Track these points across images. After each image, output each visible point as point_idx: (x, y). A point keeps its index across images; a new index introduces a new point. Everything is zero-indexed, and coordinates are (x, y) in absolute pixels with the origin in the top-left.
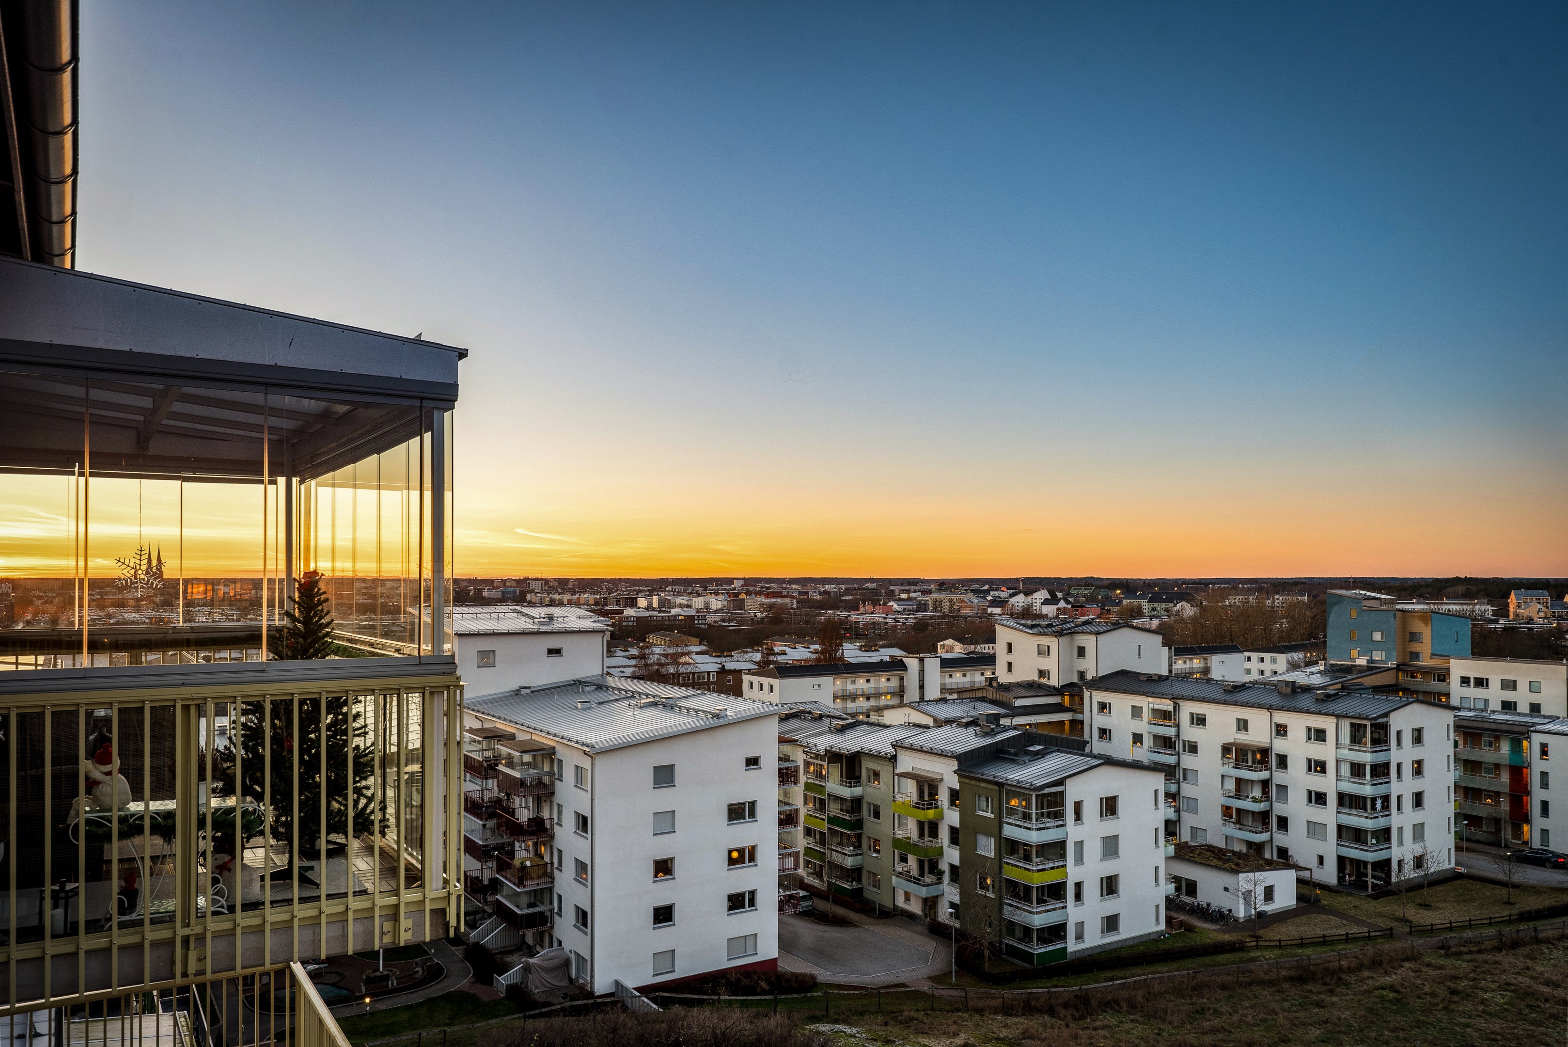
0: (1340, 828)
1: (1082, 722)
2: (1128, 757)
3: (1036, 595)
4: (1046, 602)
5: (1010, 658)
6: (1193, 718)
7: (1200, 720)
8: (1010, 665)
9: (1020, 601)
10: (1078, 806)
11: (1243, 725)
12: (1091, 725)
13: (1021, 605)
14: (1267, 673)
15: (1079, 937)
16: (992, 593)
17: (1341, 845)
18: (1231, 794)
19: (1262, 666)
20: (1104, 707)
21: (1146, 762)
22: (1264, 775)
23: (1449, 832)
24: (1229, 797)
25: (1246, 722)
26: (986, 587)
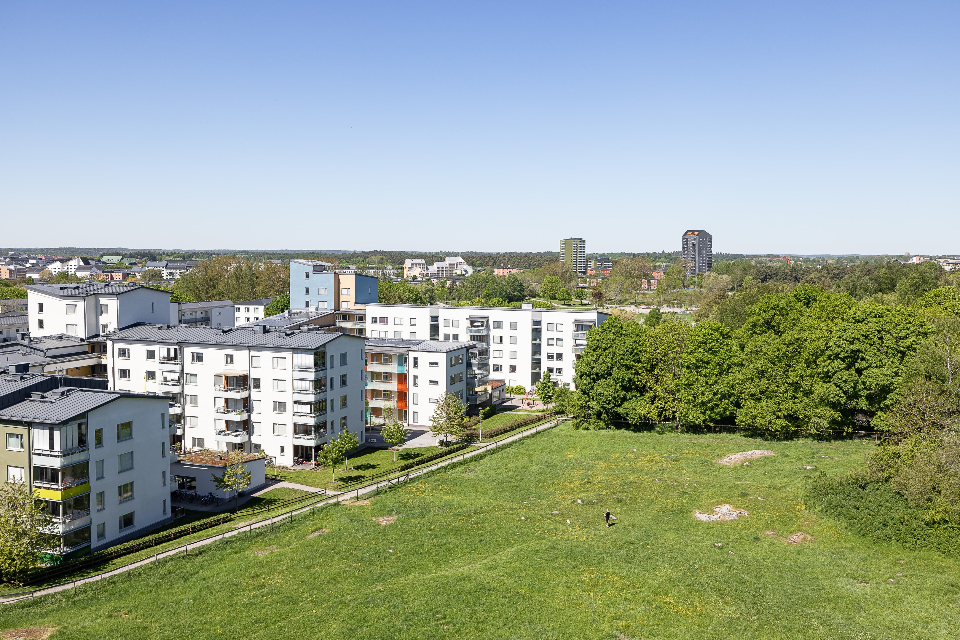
0: (295, 425)
1: (105, 367)
2: (142, 391)
3: (70, 263)
4: (79, 269)
5: (41, 316)
6: (193, 356)
7: (199, 358)
8: (41, 322)
9: (56, 268)
10: (99, 433)
11: (229, 359)
12: (113, 368)
13: (57, 270)
14: (252, 320)
15: (101, 535)
16: (30, 261)
17: (296, 438)
18: (221, 411)
19: (247, 315)
20: (124, 353)
21: (159, 393)
22: (244, 394)
23: (362, 420)
24: (220, 412)
25: (231, 356)
26: (25, 256)
